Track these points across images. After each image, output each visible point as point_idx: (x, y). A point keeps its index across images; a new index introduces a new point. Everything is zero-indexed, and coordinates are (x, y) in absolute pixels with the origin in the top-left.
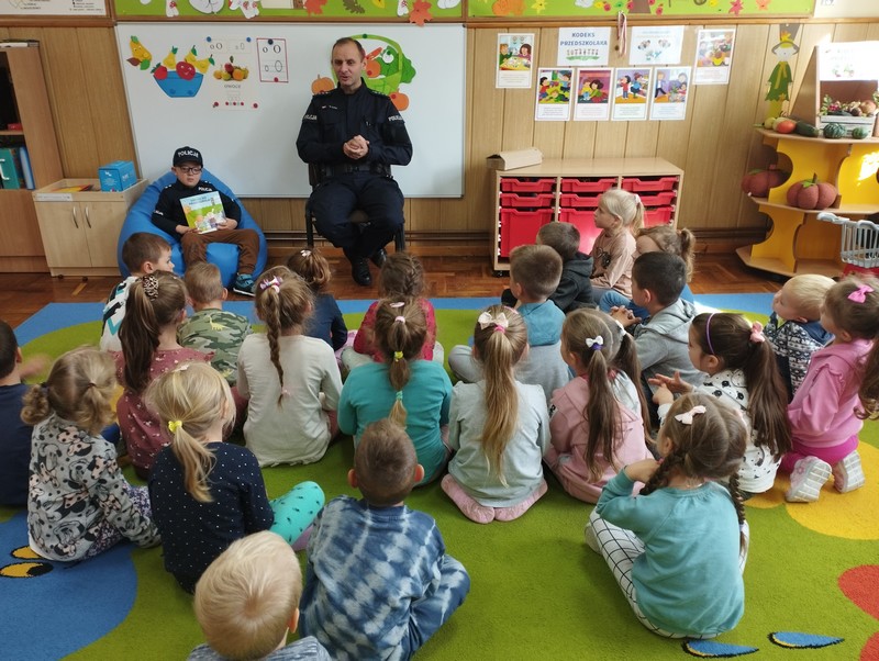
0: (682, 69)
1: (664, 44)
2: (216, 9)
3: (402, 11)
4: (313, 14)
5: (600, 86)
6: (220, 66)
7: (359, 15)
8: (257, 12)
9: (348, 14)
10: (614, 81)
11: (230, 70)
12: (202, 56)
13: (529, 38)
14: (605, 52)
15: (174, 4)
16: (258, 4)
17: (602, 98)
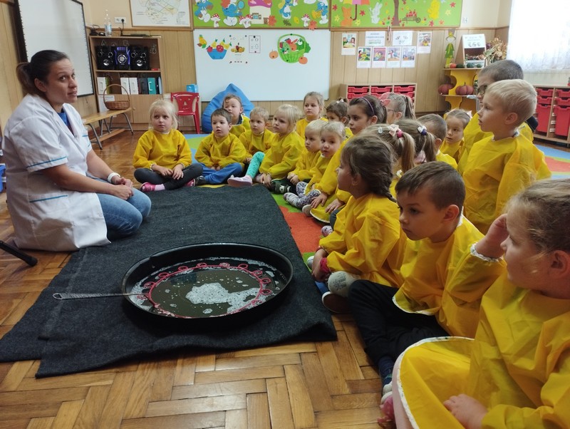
0: (413, 47)
1: (406, 38)
2: (234, 24)
3: (306, 25)
4: (271, 26)
5: (382, 54)
6: (234, 47)
7: (289, 26)
8: (250, 25)
9: (285, 26)
10: (387, 52)
11: (238, 48)
12: (227, 43)
13: (354, 35)
14: (383, 40)
15: (217, 22)
16: (250, 22)
17: (382, 59)
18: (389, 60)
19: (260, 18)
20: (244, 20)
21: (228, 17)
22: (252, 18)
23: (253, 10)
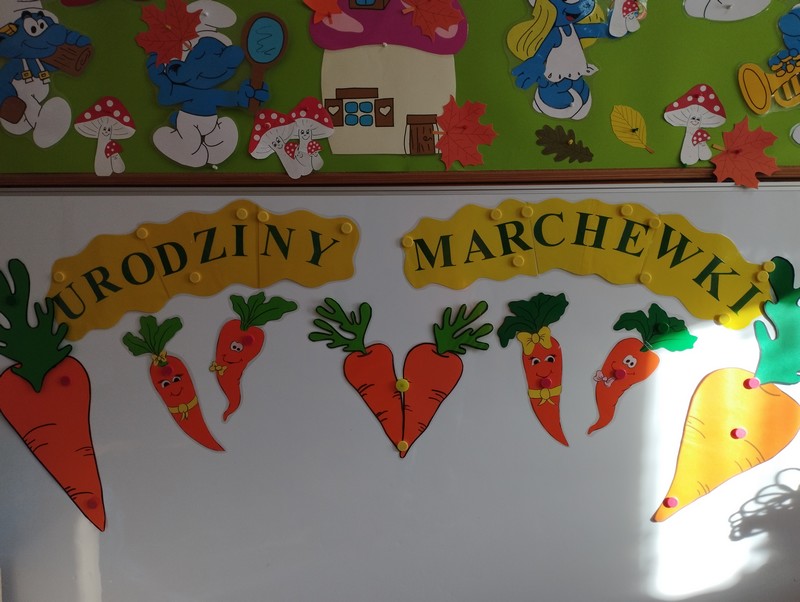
2: (217, 157)
3: (694, 154)
4: (456, 167)
7: (577, 165)
8: (316, 162)
9: (549, 163)
15: (115, 147)
16: (321, 146)
19: (387, 121)
20: (284, 132)
21: (184, 119)
22: (337, 121)
23: (341, 69)
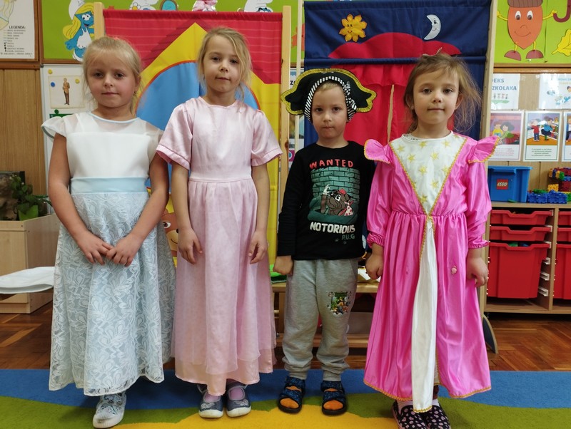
5: (511, 128)
10: (524, 124)
14: (514, 97)
17: (513, 139)
18: (530, 142)
